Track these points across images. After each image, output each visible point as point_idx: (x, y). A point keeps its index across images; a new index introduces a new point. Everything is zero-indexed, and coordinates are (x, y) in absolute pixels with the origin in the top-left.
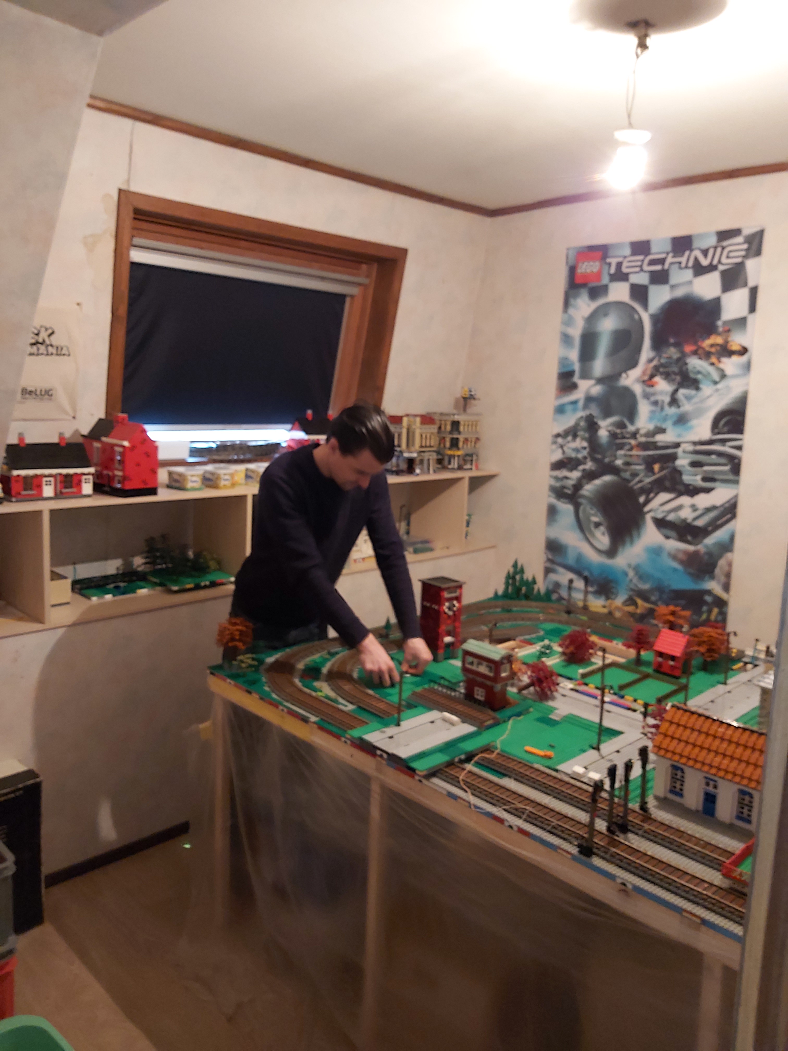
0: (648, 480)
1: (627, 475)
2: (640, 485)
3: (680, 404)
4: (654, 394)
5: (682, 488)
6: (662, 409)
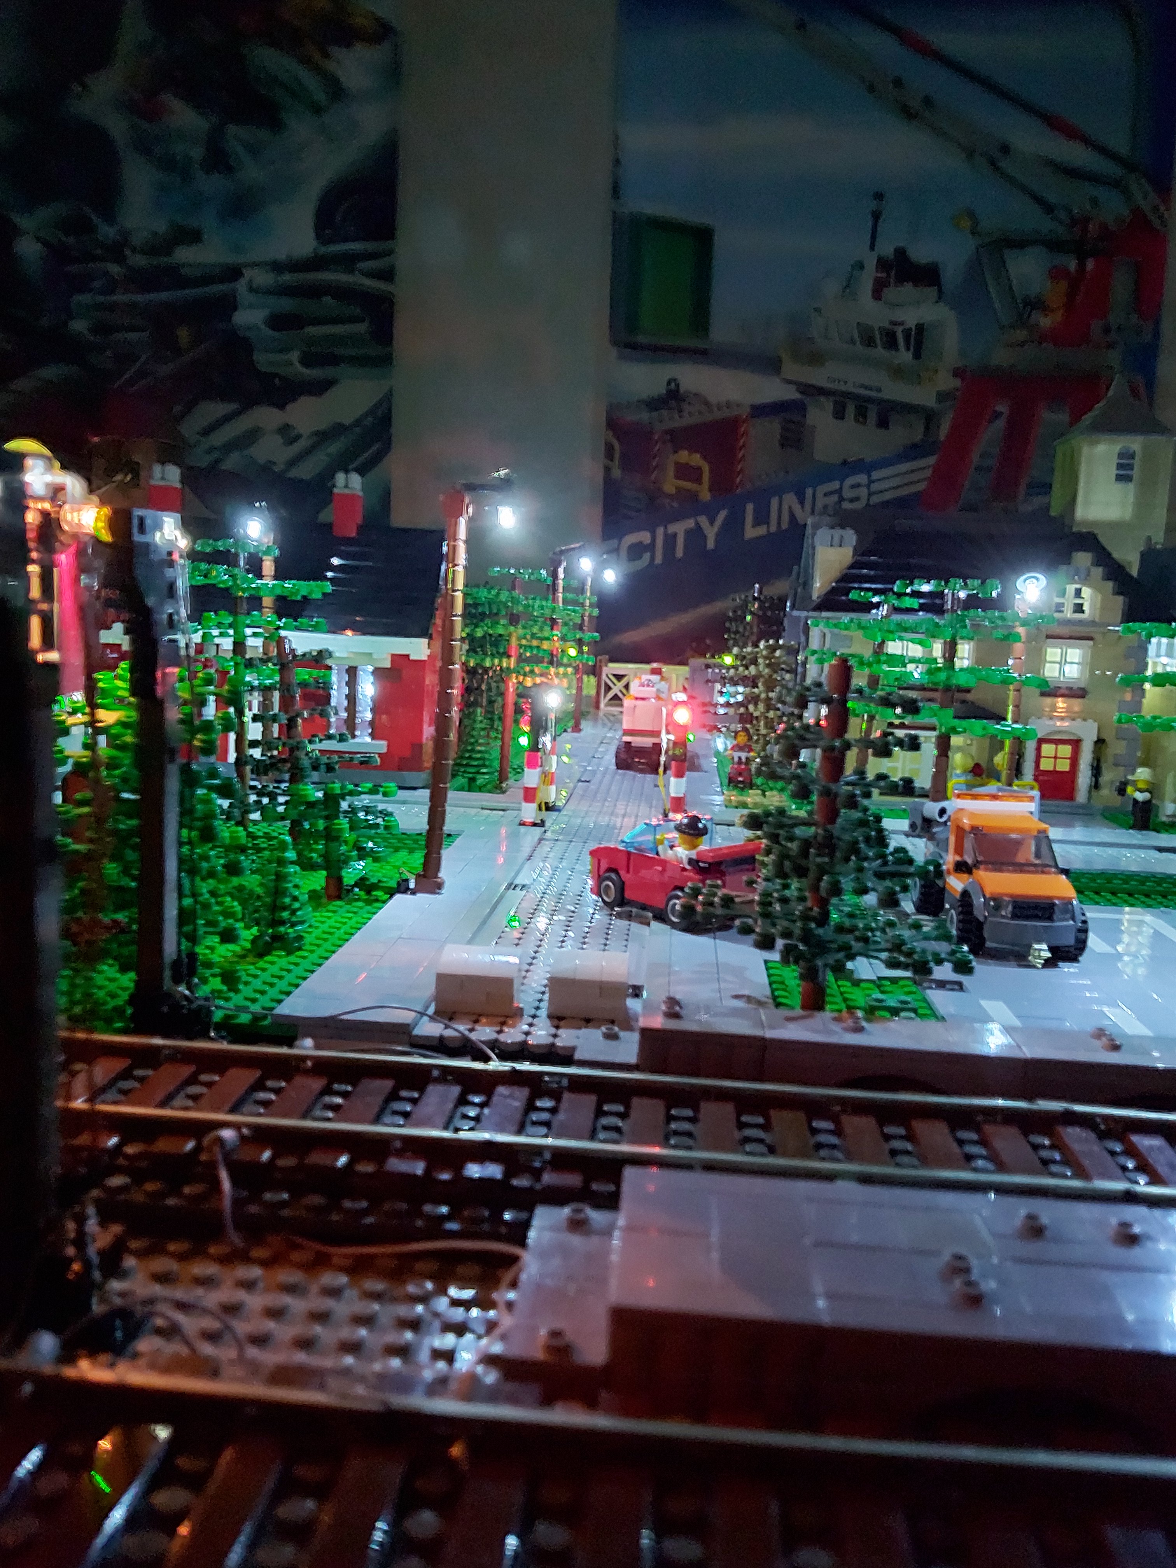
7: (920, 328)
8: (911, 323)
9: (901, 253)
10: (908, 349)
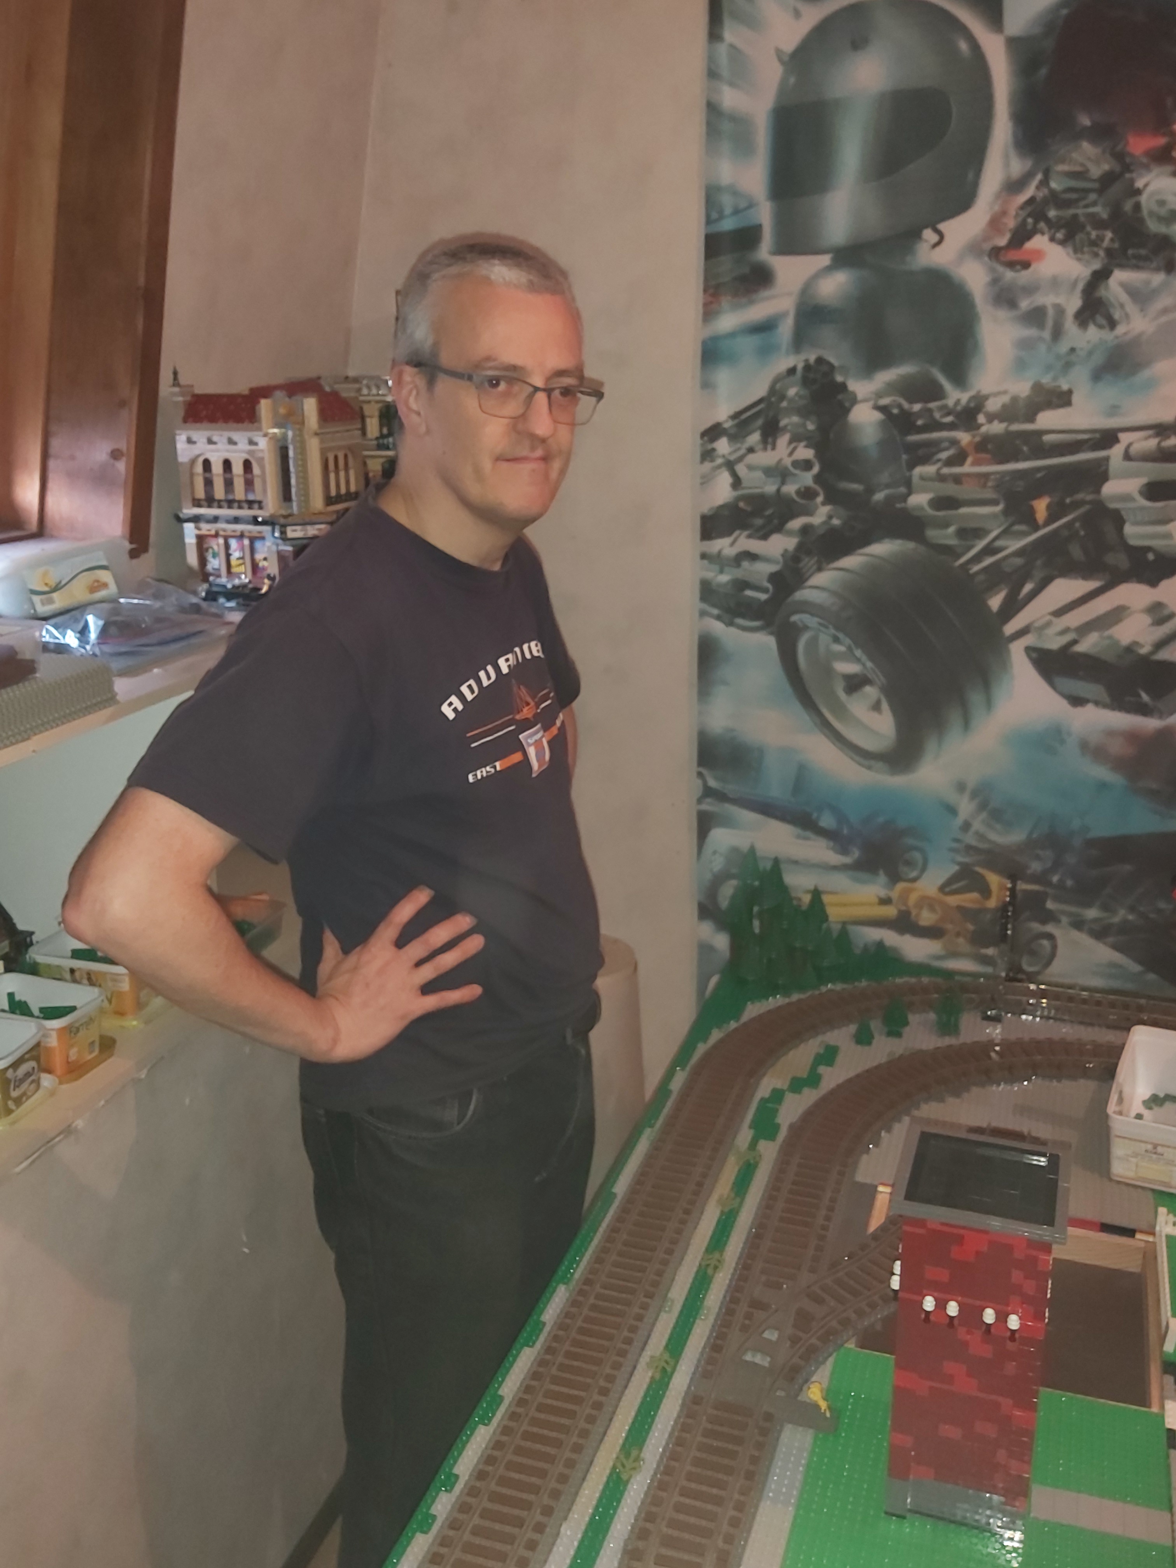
0: (1015, 545)
1: (947, 536)
2: (988, 561)
3: (1117, 315)
4: (1030, 290)
5: (1120, 560)
6: (1057, 333)
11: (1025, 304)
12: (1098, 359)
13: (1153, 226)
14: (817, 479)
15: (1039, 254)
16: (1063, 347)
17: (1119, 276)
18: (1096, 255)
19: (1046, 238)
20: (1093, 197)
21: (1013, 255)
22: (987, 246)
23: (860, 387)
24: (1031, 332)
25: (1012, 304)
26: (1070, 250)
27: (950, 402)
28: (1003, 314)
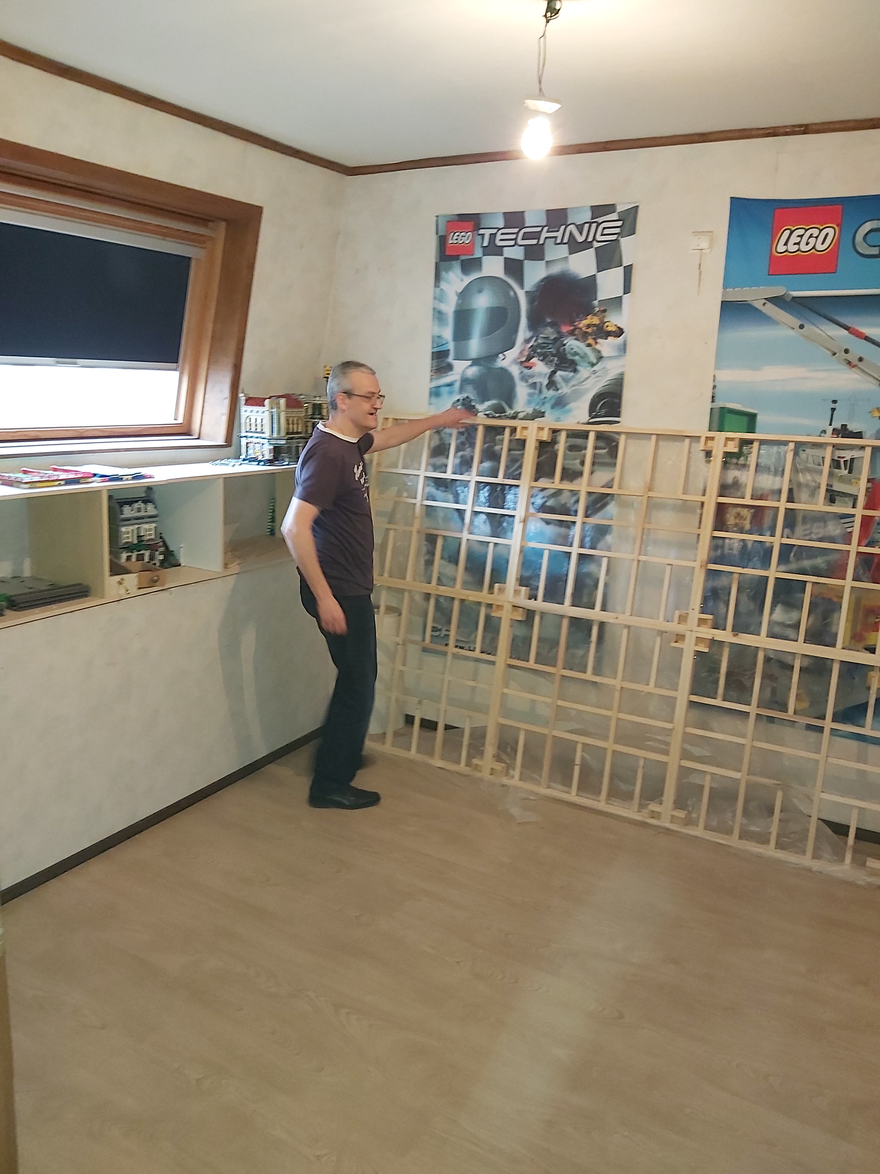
3: (559, 387)
4: (532, 376)
6: (540, 392)
7: (852, 460)
8: (848, 458)
9: (844, 426)
10: (846, 469)
11: (531, 381)
12: (553, 401)
13: (570, 357)
14: (466, 438)
15: (534, 364)
16: (543, 396)
17: (559, 373)
18: (551, 366)
19: (537, 358)
20: (550, 346)
21: (527, 364)
22: (519, 360)
23: (480, 407)
24: (532, 391)
25: (527, 381)
26: (544, 363)
27: (507, 414)
28: (524, 384)
